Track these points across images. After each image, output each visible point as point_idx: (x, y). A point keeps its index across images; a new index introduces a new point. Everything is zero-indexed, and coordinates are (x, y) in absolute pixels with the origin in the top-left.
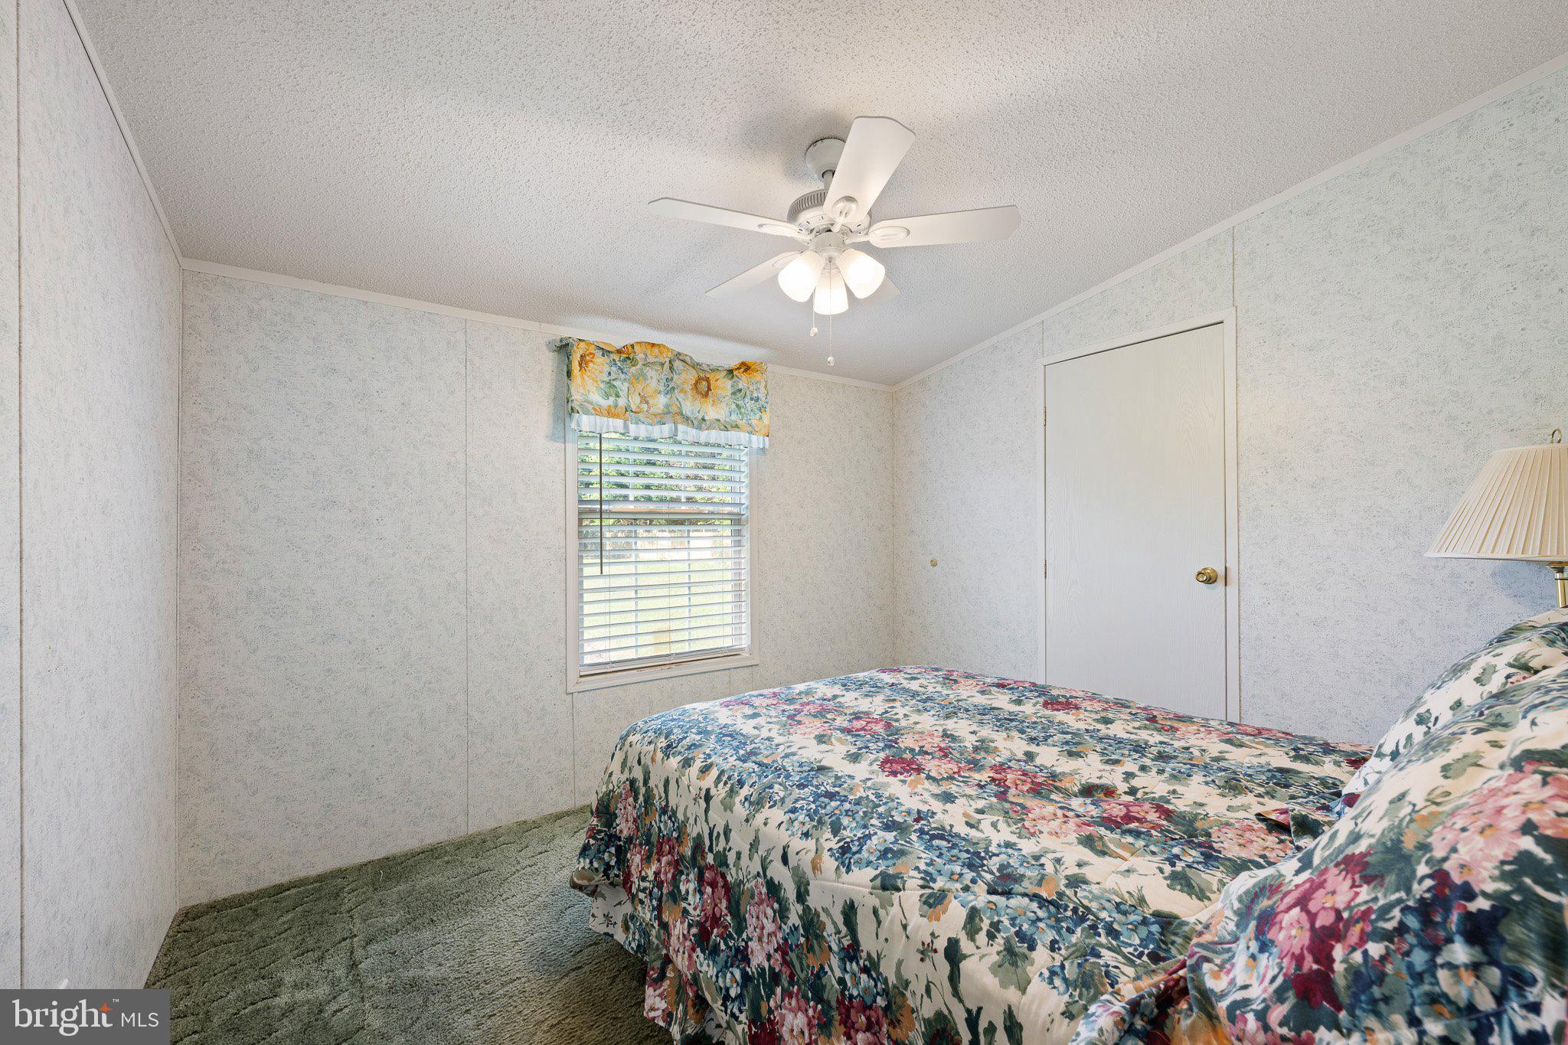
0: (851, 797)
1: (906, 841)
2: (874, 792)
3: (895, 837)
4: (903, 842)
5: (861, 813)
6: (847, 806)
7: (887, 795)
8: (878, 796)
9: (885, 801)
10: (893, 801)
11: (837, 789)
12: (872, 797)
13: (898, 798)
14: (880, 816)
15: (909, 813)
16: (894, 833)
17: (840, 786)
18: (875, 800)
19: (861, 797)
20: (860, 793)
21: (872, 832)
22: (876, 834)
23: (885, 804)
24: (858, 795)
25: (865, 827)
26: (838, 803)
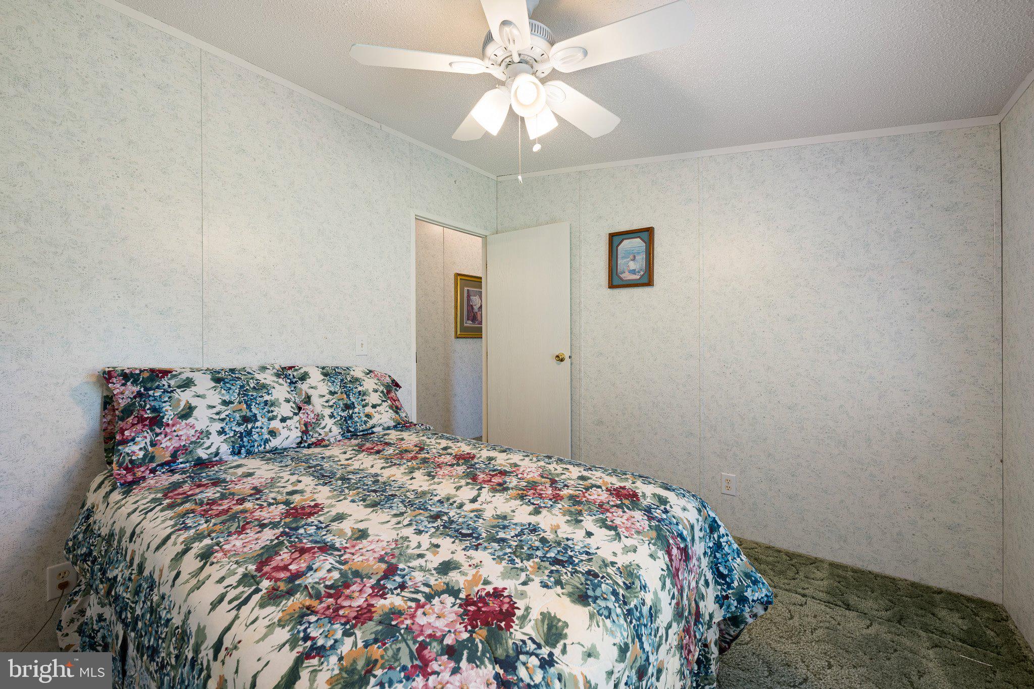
0: (537, 560)
1: (490, 532)
2: (517, 566)
3: (498, 535)
4: (492, 531)
5: (526, 548)
6: (539, 553)
7: (503, 562)
8: (512, 561)
9: (506, 557)
10: (498, 557)
11: (554, 568)
12: (517, 560)
13: (494, 559)
14: (510, 547)
15: (486, 548)
16: (498, 537)
17: (552, 572)
18: (515, 558)
19: (528, 560)
20: (529, 564)
21: (515, 538)
22: (512, 537)
23: (505, 554)
24: (531, 563)
25: (521, 541)
26: (548, 555)
